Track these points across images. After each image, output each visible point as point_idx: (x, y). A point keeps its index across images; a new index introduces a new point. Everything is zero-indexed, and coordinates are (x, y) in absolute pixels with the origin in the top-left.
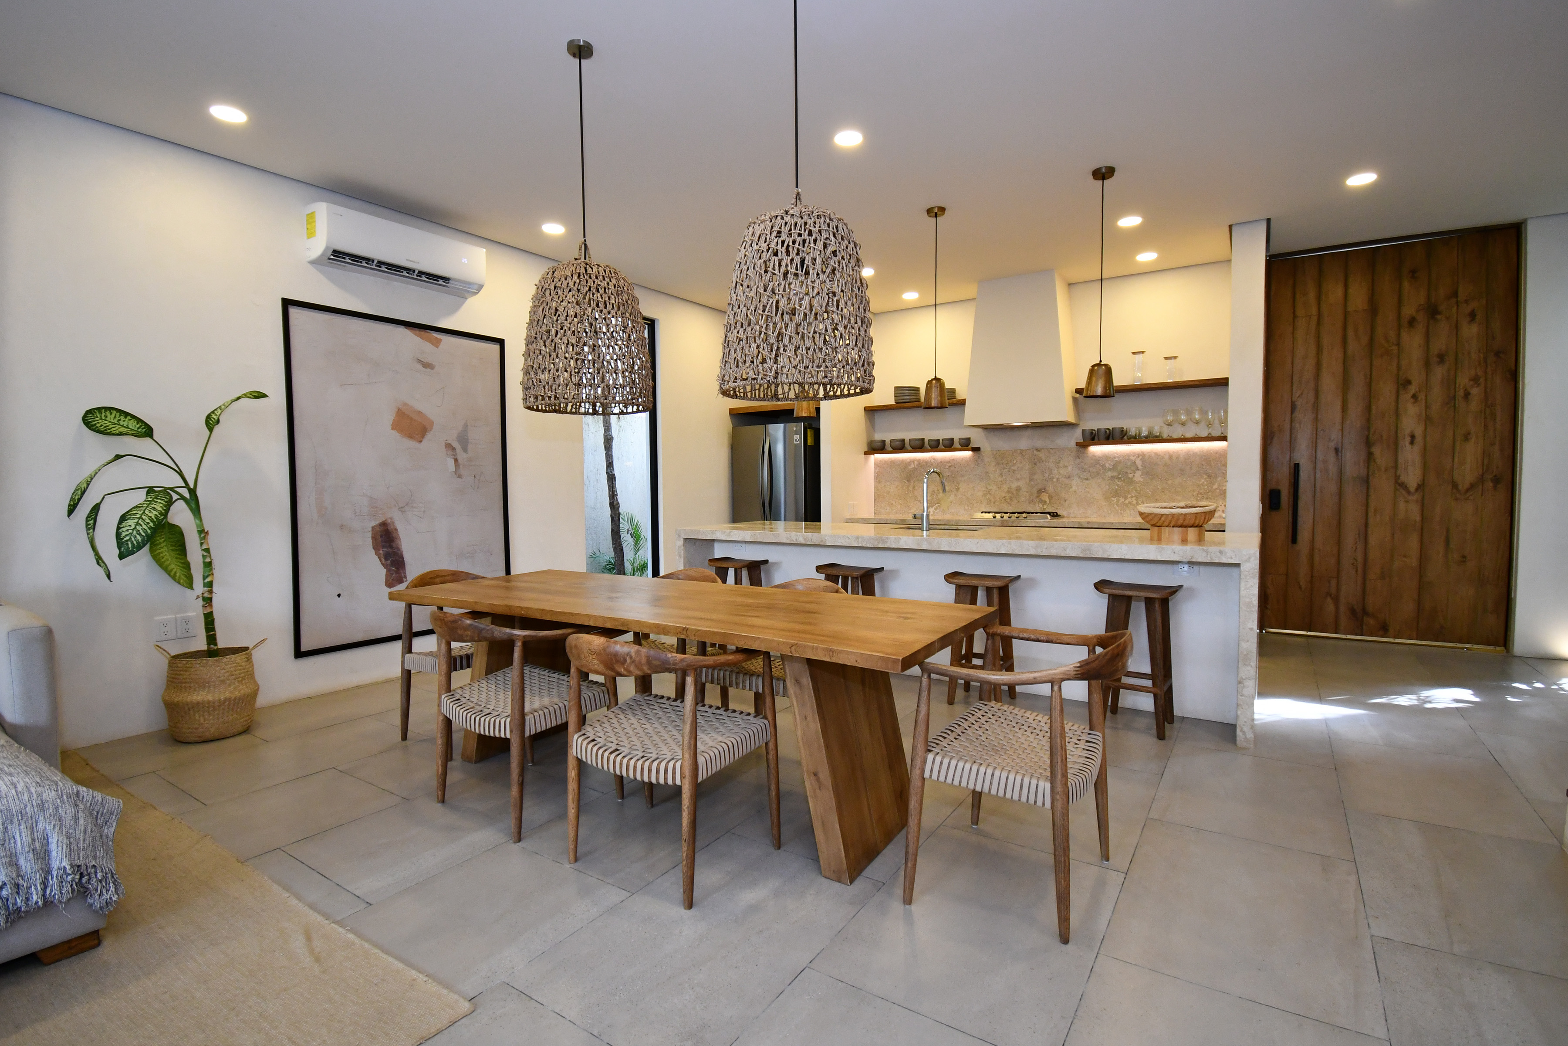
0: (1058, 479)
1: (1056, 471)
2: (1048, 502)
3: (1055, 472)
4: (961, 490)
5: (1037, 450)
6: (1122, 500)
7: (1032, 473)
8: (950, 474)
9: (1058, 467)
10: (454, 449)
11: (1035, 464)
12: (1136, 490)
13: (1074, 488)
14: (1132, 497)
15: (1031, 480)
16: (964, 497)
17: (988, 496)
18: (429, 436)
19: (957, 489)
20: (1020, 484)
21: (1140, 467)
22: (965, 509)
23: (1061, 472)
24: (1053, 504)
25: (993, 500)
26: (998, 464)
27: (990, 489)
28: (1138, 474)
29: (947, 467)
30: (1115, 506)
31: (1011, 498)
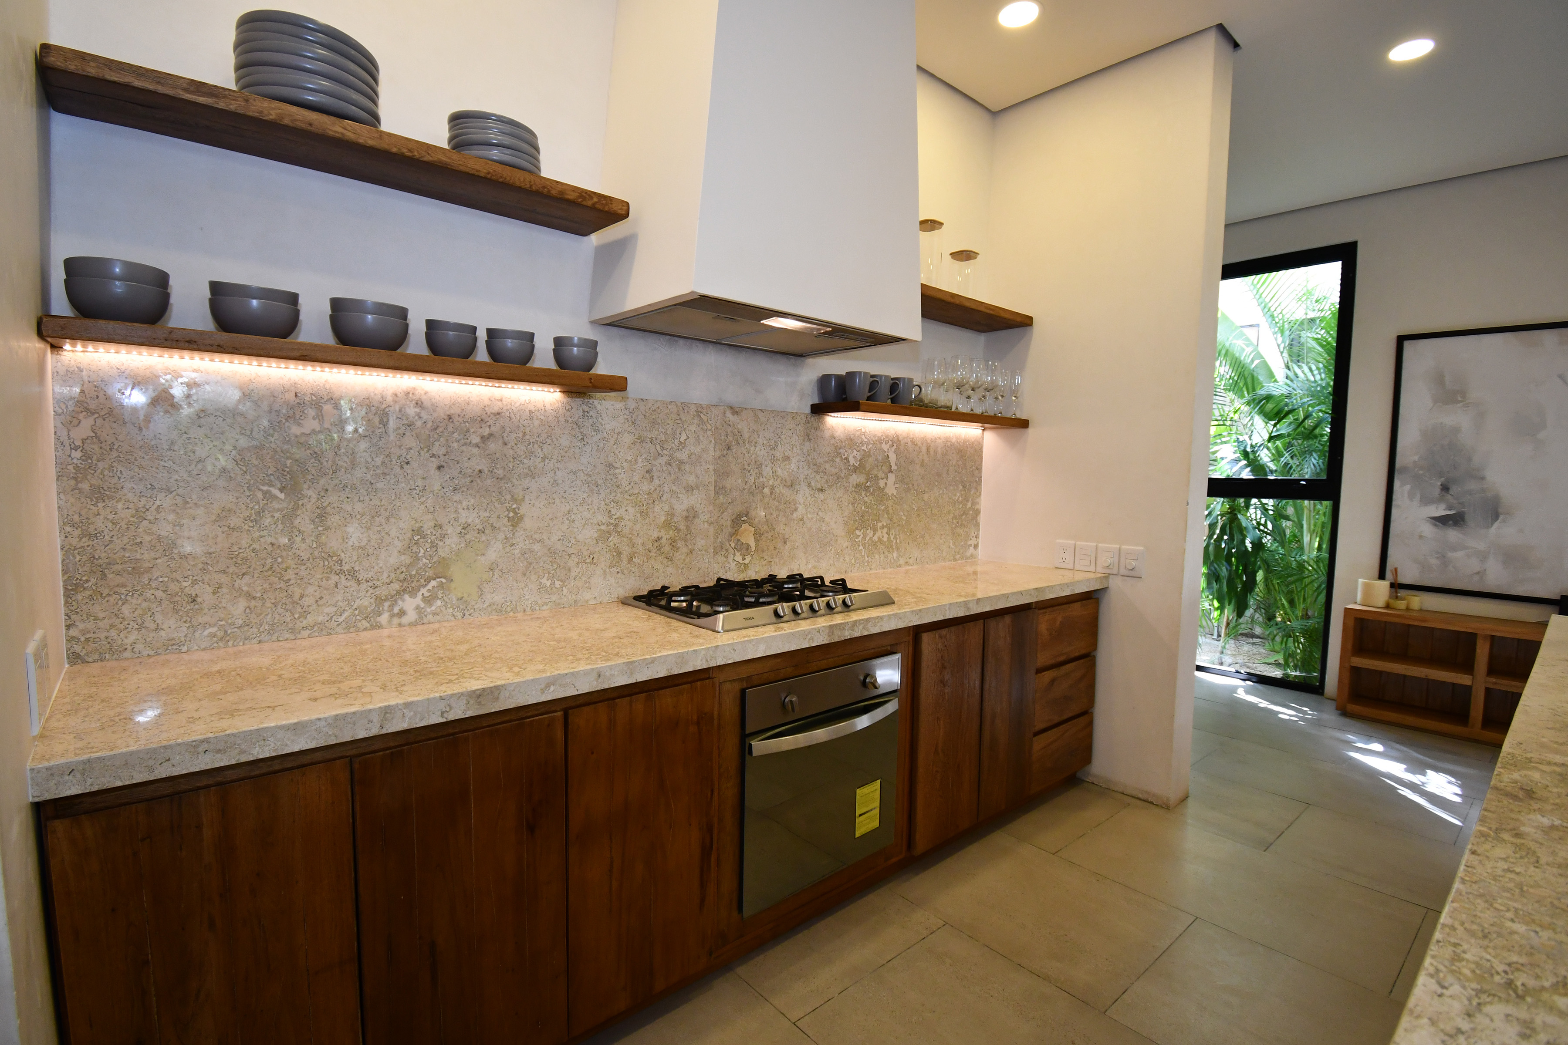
0: (772, 488)
1: (768, 468)
2: (753, 549)
3: (767, 471)
4: (528, 523)
5: (735, 411)
6: (870, 533)
7: (722, 474)
8: (483, 465)
9: (774, 460)
11: (729, 448)
12: (888, 513)
13: (801, 509)
14: (882, 527)
15: (720, 490)
16: (537, 547)
17: (614, 539)
19: (516, 520)
20: (696, 500)
21: (894, 467)
22: (541, 588)
23: (780, 472)
24: (763, 551)
25: (626, 551)
26: (641, 440)
27: (621, 518)
28: (892, 477)
29: (476, 439)
30: (861, 547)
31: (673, 543)
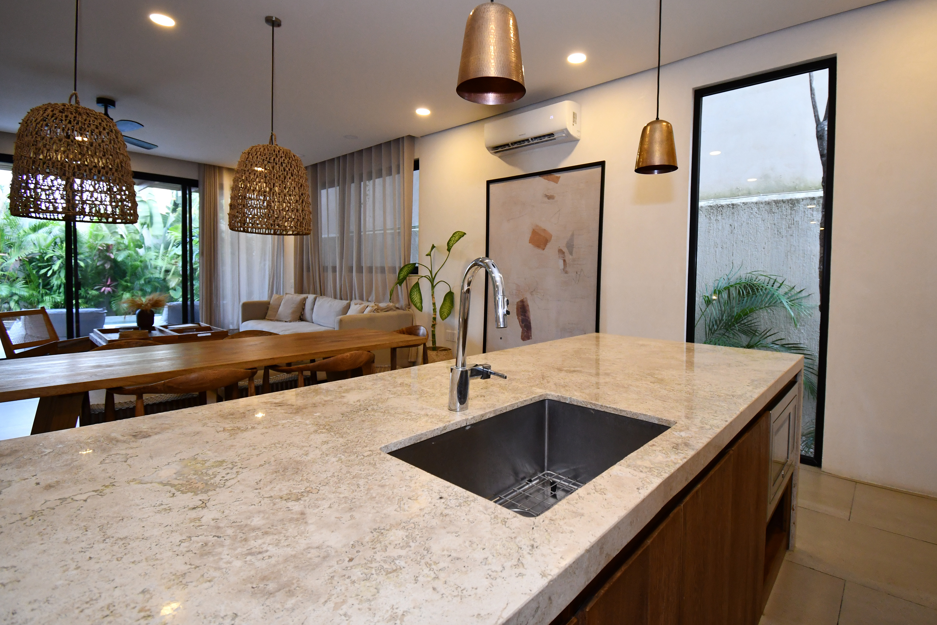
10: (563, 253)
18: (549, 245)
